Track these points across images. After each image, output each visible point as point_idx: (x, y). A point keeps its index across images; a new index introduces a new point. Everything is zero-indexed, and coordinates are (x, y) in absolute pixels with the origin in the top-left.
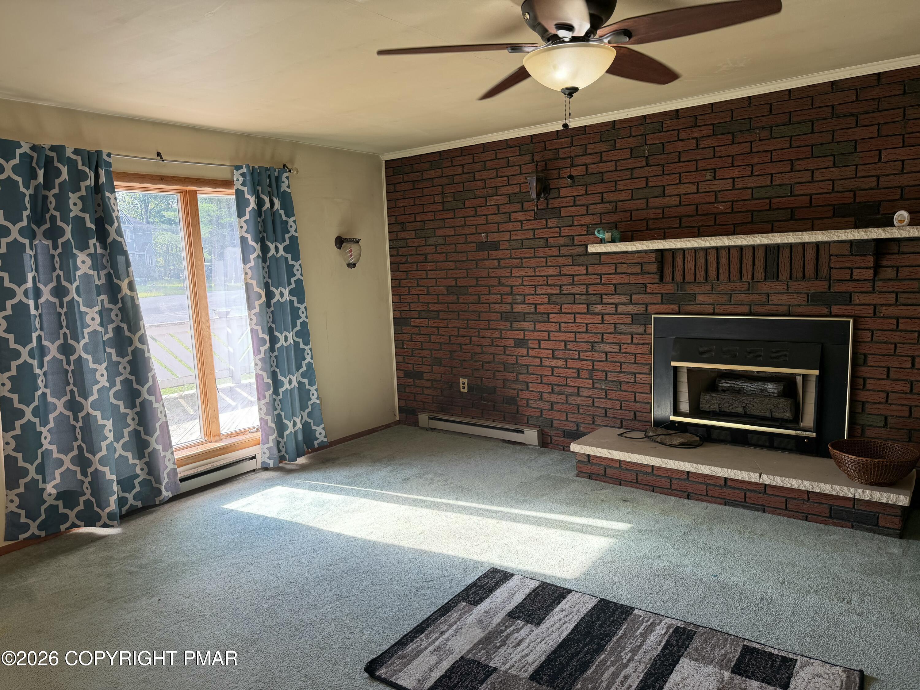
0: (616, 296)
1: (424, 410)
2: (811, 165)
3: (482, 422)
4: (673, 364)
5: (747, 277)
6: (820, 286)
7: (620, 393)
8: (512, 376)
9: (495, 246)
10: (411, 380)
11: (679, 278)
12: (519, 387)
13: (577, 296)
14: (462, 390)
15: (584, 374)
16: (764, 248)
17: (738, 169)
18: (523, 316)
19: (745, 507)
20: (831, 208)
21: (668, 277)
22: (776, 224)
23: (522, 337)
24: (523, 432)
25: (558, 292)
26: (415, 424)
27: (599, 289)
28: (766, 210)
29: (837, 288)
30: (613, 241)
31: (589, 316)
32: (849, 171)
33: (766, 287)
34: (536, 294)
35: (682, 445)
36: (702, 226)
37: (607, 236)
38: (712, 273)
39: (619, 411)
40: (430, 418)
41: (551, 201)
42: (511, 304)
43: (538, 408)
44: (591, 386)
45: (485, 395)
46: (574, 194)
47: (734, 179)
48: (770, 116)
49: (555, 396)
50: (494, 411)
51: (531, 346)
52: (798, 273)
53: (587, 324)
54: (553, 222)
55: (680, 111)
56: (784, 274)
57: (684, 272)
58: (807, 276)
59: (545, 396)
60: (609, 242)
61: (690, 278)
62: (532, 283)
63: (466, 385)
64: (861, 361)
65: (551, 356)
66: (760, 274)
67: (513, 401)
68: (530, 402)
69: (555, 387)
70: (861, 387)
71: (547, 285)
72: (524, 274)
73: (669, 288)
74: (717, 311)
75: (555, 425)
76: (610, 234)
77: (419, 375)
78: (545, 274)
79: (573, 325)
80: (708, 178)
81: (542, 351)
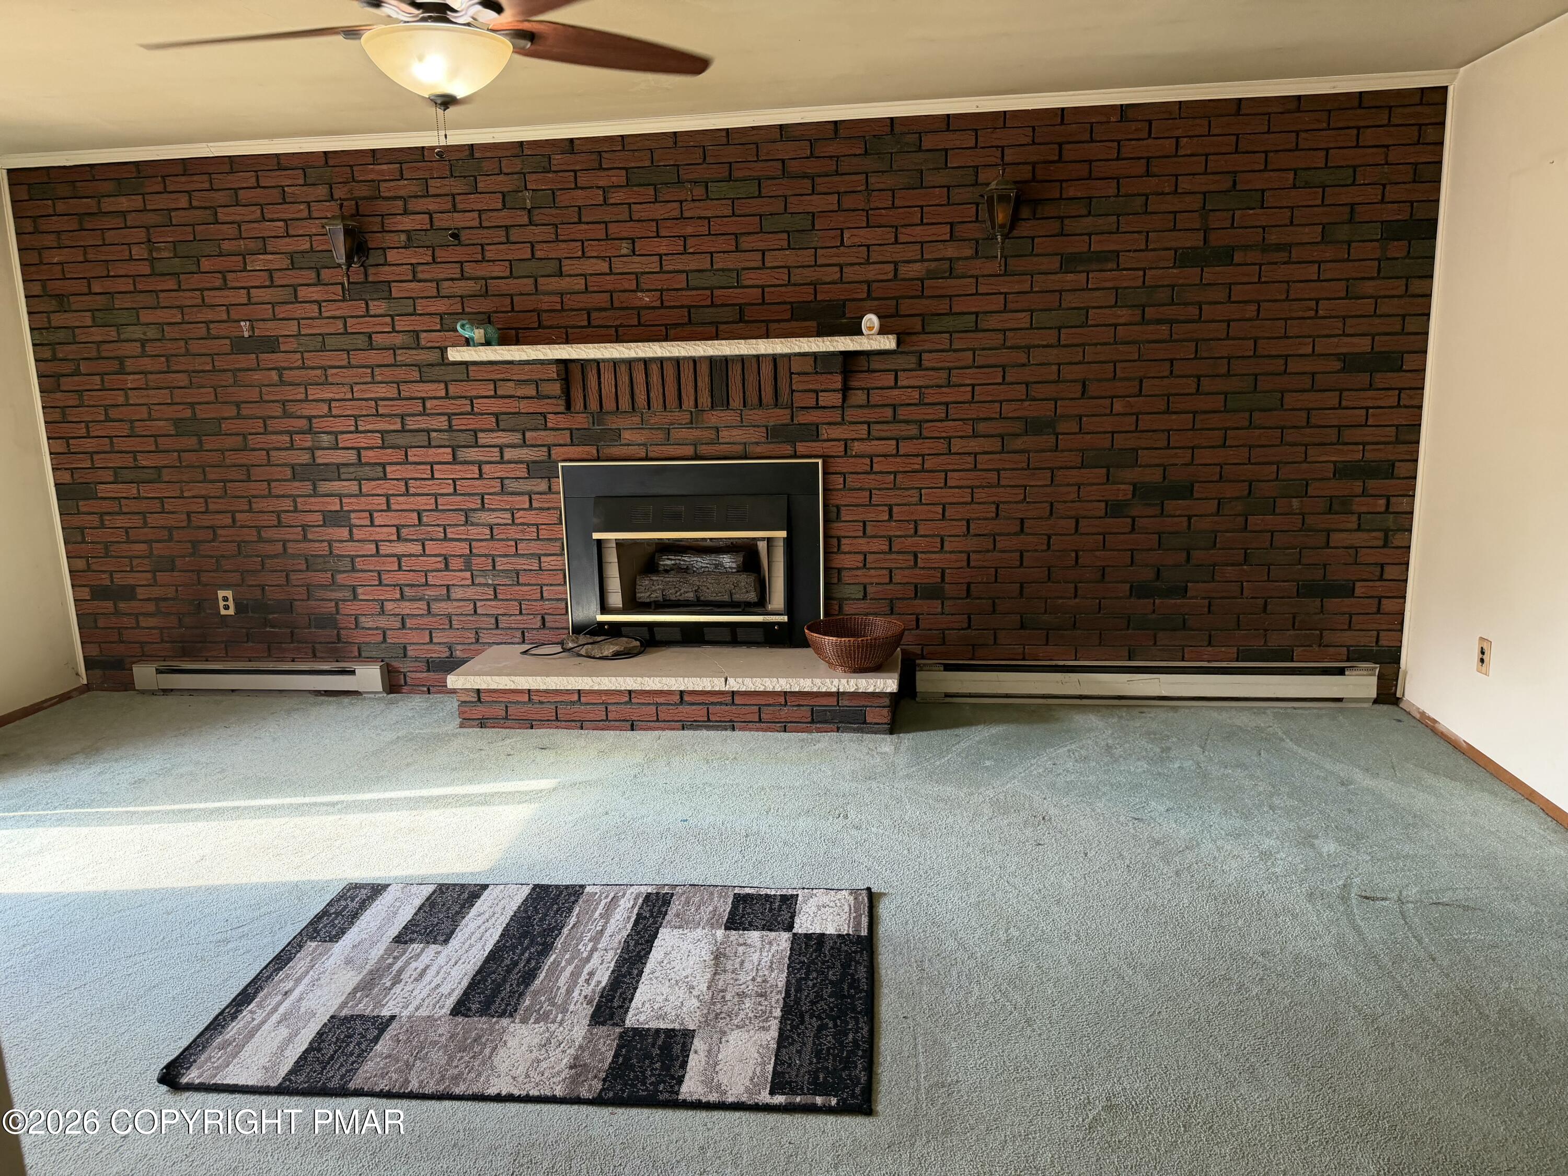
0: (500, 434)
1: (144, 657)
2: (761, 243)
3: (271, 666)
4: (596, 536)
5: (688, 403)
6: (780, 416)
7: (517, 588)
8: (324, 578)
9: (271, 345)
10: (109, 604)
11: (594, 406)
12: (339, 595)
13: (434, 434)
14: (223, 612)
15: (455, 563)
16: (708, 362)
17: (665, 242)
18: (336, 473)
19: (708, 728)
20: (789, 307)
21: (578, 404)
22: (722, 327)
23: (338, 508)
24: (352, 672)
25: (398, 426)
26: (127, 685)
27: (471, 421)
28: (708, 306)
29: (803, 418)
30: (488, 343)
31: (457, 467)
32: (806, 257)
33: (715, 418)
34: (357, 431)
35: (617, 656)
36: (620, 326)
37: (478, 334)
38: (641, 398)
39: (518, 618)
40: (159, 671)
41: (371, 270)
42: (312, 450)
43: (377, 628)
44: (469, 582)
45: (271, 616)
46: (414, 261)
47: (660, 256)
48: (705, 166)
49: (408, 604)
50: (292, 642)
51: (355, 521)
52: (753, 398)
53: (454, 480)
54: (378, 307)
55: (576, 142)
56: (736, 402)
57: (600, 396)
58: (764, 401)
59: (389, 606)
60: (482, 345)
61: (609, 405)
62: (349, 412)
63: (231, 603)
64: (833, 515)
65: (395, 537)
66: (705, 399)
67: (329, 621)
68: (362, 619)
69: (406, 589)
70: (835, 550)
71: (378, 415)
72: (331, 395)
73: (580, 420)
74: (651, 455)
75: (410, 653)
76: (482, 331)
77: (128, 593)
78: (372, 395)
79: (430, 482)
80: (624, 251)
81: (378, 529)
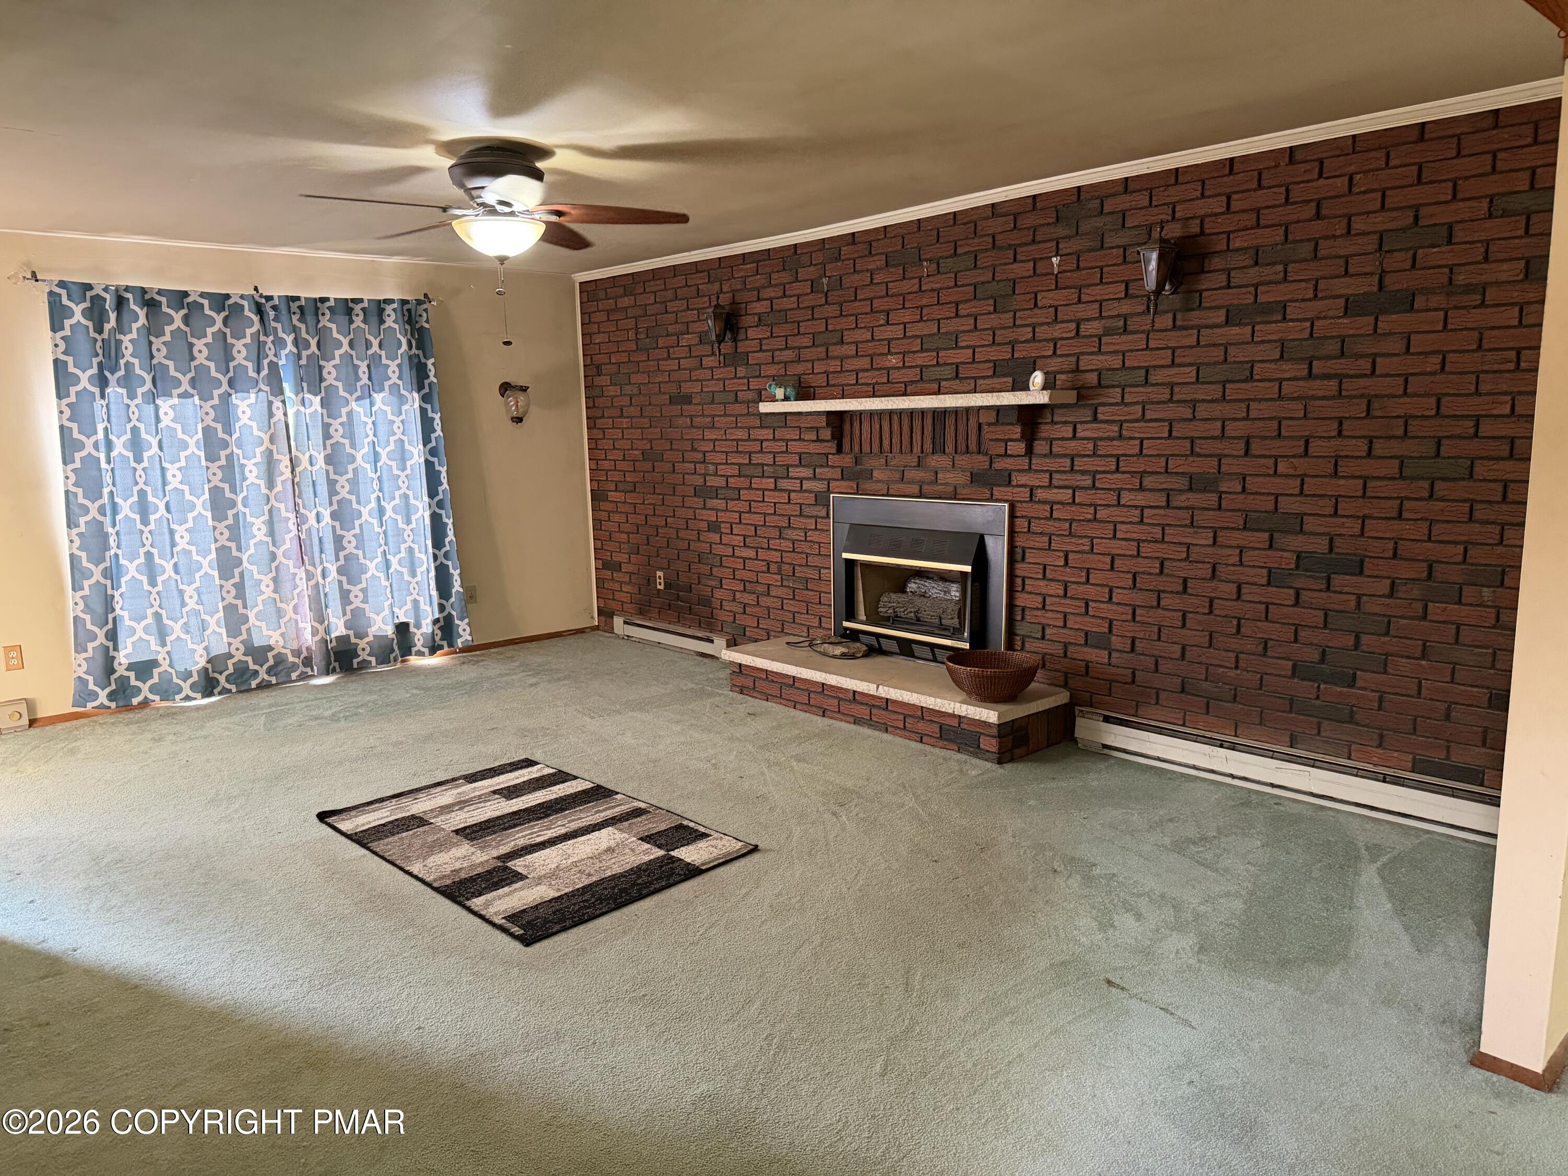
0: (801, 469)
1: (622, 612)
2: (974, 310)
3: (671, 627)
4: (846, 555)
5: (917, 449)
6: (980, 462)
7: (807, 592)
8: (705, 569)
9: (687, 399)
10: (609, 573)
11: (856, 449)
12: (713, 583)
13: (765, 468)
14: (659, 587)
15: (773, 568)
16: (931, 414)
17: (908, 312)
18: (715, 493)
19: (870, 726)
20: (992, 364)
21: (846, 446)
23: (715, 519)
24: (712, 641)
25: (747, 461)
26: (611, 630)
27: (786, 459)
28: (933, 366)
29: (999, 464)
30: (786, 399)
31: (776, 494)
32: (1007, 318)
33: (936, 461)
34: (727, 463)
35: (844, 656)
36: (877, 383)
37: (780, 393)
38: (886, 443)
39: (806, 616)
40: (625, 622)
41: (740, 344)
42: (705, 475)
43: (731, 611)
44: (779, 584)
45: (681, 593)
46: (761, 336)
47: (905, 324)
48: (938, 245)
49: (747, 595)
50: (690, 614)
51: (723, 530)
52: (962, 446)
53: (775, 503)
54: (742, 371)
55: (856, 235)
56: (950, 448)
57: (861, 441)
58: (970, 449)
59: (738, 595)
60: (783, 400)
61: (866, 448)
62: (723, 449)
63: (662, 581)
64: (1019, 557)
65: (742, 544)
66: (928, 446)
67: (706, 602)
68: (724, 603)
69: (747, 584)
70: (1020, 589)
71: (737, 452)
72: (715, 437)
73: (847, 460)
74: (891, 492)
75: (747, 633)
76: (782, 390)
77: (618, 567)
78: (735, 437)
79: (761, 504)
80: (882, 322)
81: (734, 537)
